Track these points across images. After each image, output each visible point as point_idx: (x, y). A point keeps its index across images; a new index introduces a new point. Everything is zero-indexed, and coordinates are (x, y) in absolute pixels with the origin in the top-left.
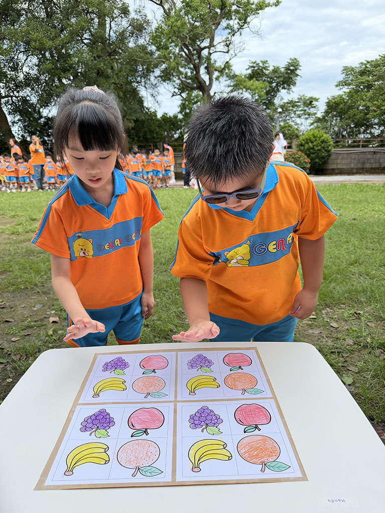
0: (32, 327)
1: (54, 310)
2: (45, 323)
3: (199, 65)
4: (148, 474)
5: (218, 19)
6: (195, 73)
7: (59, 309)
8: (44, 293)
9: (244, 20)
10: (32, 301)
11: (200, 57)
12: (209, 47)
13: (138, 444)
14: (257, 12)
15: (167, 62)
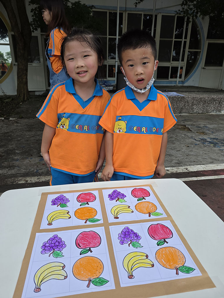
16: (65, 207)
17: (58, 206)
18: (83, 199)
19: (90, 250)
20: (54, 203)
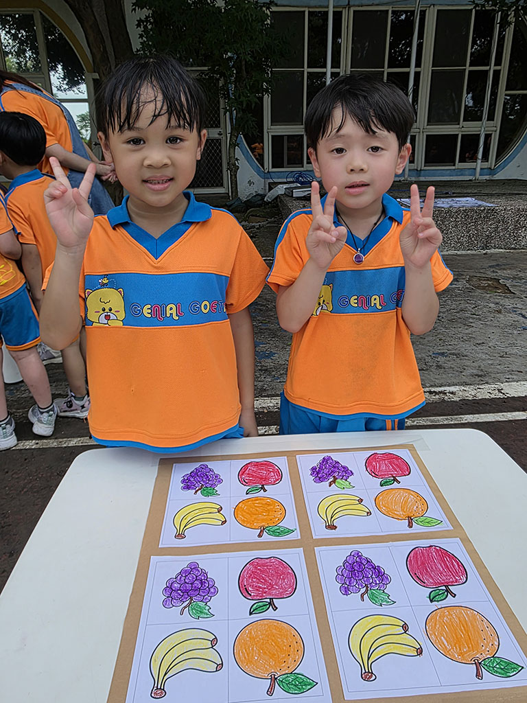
16: (212, 494)
17: (196, 492)
18: (253, 476)
19: (271, 604)
20: (188, 484)
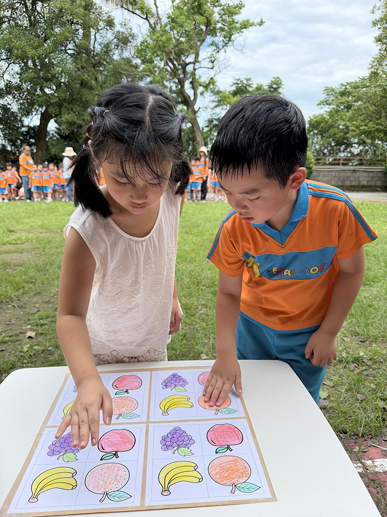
0: (6, 342)
1: (30, 325)
2: (20, 338)
3: (184, 80)
4: (116, 499)
5: (203, 35)
6: (179, 87)
7: (35, 324)
8: (20, 307)
9: (229, 38)
10: (8, 315)
11: (184, 72)
12: (194, 63)
13: (107, 468)
14: (242, 30)
15: (152, 76)
